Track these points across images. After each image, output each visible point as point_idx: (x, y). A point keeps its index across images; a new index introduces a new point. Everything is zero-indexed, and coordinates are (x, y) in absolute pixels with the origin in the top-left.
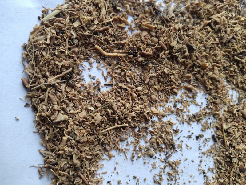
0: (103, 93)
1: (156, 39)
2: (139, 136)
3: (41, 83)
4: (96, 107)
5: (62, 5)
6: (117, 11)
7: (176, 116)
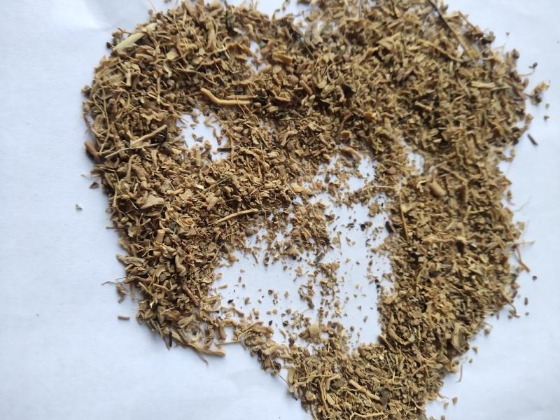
0: (217, 163)
1: (294, 78)
2: (275, 227)
3: (120, 148)
4: (207, 185)
5: (145, 26)
6: (234, 34)
7: (329, 195)
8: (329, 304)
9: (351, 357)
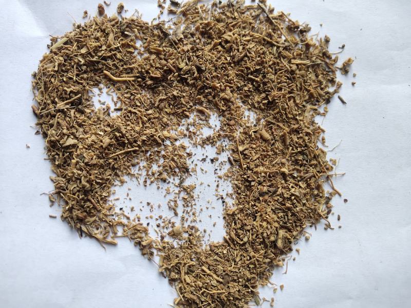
0: (113, 118)
1: (164, 62)
2: (151, 160)
3: (50, 109)
4: (105, 132)
5: (70, 33)
7: (189, 139)
8: (189, 213)
9: (204, 250)
